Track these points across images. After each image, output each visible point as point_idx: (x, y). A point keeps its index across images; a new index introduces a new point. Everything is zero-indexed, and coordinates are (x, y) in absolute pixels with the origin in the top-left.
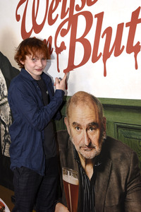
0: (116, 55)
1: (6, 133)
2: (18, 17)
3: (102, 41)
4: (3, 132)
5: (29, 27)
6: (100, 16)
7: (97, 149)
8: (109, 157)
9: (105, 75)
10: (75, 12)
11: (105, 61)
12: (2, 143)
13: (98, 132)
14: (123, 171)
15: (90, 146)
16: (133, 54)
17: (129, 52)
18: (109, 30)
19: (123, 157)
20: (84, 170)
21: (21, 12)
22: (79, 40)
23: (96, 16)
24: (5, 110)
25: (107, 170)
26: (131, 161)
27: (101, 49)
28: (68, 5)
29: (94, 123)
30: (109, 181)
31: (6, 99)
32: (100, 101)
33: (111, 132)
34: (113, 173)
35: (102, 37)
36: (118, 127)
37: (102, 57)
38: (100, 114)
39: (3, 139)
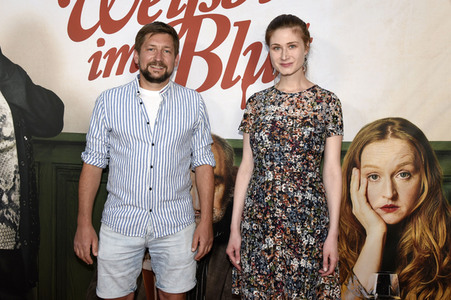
0: (266, 80)
6: (244, 25)
7: (218, 213)
9: (243, 107)
10: (197, 13)
11: (244, 88)
13: (221, 188)
22: (199, 54)
23: (236, 24)
31: (12, 143)
35: (245, 54)
37: (240, 82)
38: (228, 163)
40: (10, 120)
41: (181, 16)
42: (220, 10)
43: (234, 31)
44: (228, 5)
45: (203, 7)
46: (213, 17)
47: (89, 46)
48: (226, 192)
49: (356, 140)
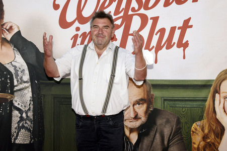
0: (168, 48)
3: (155, 39)
7: (143, 119)
8: (155, 123)
9: (156, 62)
10: (130, 13)
11: (156, 52)
13: (145, 106)
14: (167, 132)
15: (136, 118)
16: (182, 48)
17: (179, 46)
18: (162, 31)
19: (168, 121)
20: (128, 138)
23: (151, 18)
26: (174, 124)
27: (154, 42)
29: (142, 100)
31: (28, 84)
33: (158, 105)
34: (158, 136)
35: (156, 34)
36: (165, 100)
37: (154, 49)
38: (148, 92)
40: (27, 72)
41: (122, 14)
42: (142, 11)
43: (150, 22)
44: (147, 8)
45: (133, 10)
46: (140, 15)
47: (71, 31)
48: (148, 108)
49: (217, 78)
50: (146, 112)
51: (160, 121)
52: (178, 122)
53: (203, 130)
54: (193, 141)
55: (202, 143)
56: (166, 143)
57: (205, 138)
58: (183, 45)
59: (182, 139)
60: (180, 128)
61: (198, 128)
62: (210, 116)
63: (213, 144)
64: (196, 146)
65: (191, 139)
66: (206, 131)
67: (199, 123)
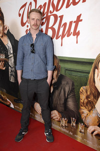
0: (68, 36)
1: (12, 71)
2: (20, 15)
3: (62, 29)
4: (10, 71)
5: (25, 20)
6: (61, 17)
9: (62, 45)
10: (49, 14)
11: (62, 39)
12: (10, 76)
13: (56, 72)
16: (76, 36)
17: (74, 35)
18: (65, 24)
19: (67, 83)
21: (21, 12)
22: (50, 28)
24: (11, 60)
25: (60, 89)
27: (61, 33)
28: (46, 11)
30: (60, 93)
31: (12, 55)
32: (58, 58)
33: (63, 72)
34: (62, 90)
35: (62, 27)
36: (66, 70)
37: (61, 37)
39: (10, 74)
41: (45, 16)
42: (55, 13)
43: (59, 19)
44: (57, 10)
45: (51, 12)
46: (53, 15)
47: (25, 28)
48: (58, 73)
49: (97, 58)
50: (57, 76)
51: (63, 82)
52: (73, 85)
53: (86, 92)
54: (81, 98)
55: (86, 100)
56: (66, 96)
57: (87, 97)
58: (77, 34)
59: (74, 95)
60: (74, 89)
61: (84, 90)
62: (91, 83)
63: (92, 102)
64: (82, 101)
65: (80, 96)
66: (89, 93)
67: (84, 87)
